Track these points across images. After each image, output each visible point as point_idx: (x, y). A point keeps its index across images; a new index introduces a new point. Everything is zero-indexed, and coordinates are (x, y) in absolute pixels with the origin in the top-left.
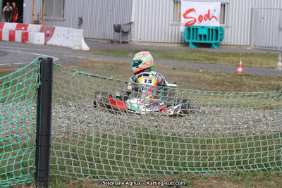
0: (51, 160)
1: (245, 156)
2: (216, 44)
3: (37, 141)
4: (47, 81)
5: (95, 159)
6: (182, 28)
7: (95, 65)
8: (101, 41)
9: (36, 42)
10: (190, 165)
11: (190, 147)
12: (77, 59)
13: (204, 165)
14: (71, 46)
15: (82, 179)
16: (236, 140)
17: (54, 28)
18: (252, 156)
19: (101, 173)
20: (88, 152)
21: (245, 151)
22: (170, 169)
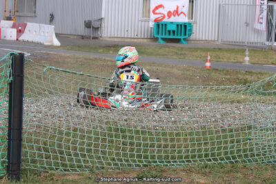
0: (22, 153)
1: (213, 149)
2: (184, 39)
3: (9, 135)
4: (19, 76)
5: (66, 152)
6: (152, 24)
7: (66, 60)
8: (72, 37)
9: (8, 38)
10: (160, 157)
11: (159, 140)
12: (48, 54)
13: (173, 158)
14: (42, 42)
15: (53, 172)
16: (204, 133)
17: (26, 25)
18: (219, 148)
19: (72, 166)
20: (60, 146)
21: (213, 144)
22: (139, 161)
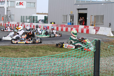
4: (98, 49)
9: (92, 33)
17: (99, 28)
